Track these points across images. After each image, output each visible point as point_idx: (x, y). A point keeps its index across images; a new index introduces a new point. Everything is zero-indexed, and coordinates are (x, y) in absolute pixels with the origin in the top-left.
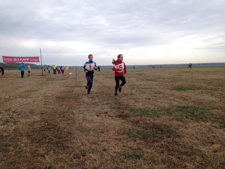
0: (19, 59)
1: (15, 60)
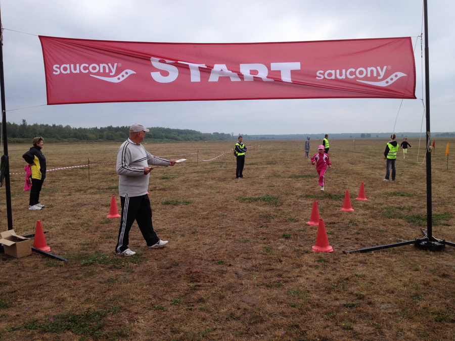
0: (206, 72)
1: (156, 76)
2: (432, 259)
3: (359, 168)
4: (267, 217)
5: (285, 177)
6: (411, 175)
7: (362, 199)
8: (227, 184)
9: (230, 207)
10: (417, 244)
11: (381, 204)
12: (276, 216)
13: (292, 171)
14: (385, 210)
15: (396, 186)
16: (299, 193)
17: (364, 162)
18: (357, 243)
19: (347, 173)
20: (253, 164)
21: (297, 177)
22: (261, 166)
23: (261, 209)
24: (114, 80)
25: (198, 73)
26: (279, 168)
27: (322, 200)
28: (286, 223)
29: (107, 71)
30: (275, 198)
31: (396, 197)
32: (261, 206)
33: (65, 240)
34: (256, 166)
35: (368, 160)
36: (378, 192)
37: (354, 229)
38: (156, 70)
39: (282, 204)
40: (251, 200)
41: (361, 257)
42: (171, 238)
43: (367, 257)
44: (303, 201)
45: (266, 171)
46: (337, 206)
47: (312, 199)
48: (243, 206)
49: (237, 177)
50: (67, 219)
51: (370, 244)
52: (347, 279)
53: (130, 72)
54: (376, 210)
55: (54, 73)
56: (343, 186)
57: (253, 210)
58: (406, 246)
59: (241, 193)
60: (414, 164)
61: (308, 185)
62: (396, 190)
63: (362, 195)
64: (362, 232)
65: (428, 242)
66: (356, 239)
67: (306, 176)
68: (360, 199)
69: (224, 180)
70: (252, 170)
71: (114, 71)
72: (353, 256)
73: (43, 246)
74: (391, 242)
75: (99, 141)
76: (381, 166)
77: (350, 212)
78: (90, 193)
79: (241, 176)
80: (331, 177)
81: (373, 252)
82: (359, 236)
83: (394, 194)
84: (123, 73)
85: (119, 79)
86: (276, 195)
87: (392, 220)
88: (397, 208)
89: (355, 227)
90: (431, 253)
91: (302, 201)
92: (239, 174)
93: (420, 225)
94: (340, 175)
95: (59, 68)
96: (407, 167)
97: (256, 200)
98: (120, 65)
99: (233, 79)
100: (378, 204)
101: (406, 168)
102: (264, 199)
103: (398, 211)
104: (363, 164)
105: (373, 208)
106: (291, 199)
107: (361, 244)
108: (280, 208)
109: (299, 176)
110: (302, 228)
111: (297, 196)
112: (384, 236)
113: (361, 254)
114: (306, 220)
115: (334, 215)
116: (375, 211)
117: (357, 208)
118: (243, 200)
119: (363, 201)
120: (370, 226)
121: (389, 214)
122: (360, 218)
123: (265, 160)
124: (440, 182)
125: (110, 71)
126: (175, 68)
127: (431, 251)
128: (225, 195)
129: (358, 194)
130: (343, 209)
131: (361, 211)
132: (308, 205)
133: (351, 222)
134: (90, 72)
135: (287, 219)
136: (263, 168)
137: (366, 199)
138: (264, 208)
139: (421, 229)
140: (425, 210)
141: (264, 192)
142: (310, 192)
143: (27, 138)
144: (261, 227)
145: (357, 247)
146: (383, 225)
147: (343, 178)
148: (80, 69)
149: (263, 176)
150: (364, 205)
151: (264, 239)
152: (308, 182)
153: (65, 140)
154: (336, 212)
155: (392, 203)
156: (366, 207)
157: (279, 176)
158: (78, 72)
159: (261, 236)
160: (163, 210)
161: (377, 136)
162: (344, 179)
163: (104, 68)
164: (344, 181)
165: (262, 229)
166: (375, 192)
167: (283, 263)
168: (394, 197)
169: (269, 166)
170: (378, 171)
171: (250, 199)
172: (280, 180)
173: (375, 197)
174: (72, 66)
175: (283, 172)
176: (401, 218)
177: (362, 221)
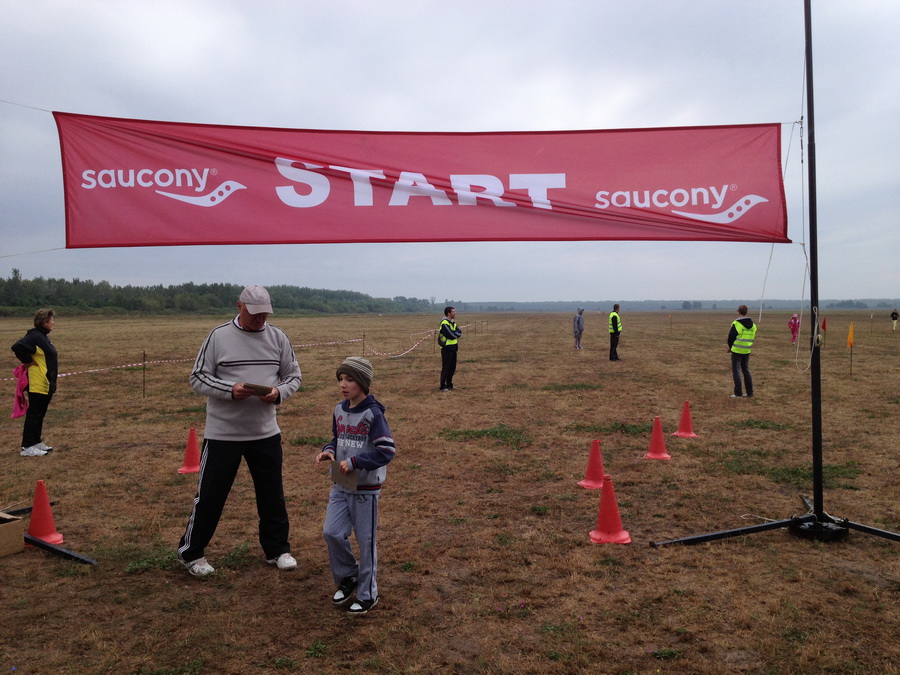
2: (824, 557)
3: (679, 370)
4: (501, 471)
5: (535, 389)
6: (781, 385)
7: (688, 435)
8: (421, 402)
9: (427, 450)
10: (795, 528)
11: (723, 445)
12: (519, 469)
13: (549, 376)
14: (731, 458)
15: (751, 407)
16: (564, 422)
17: (689, 359)
18: (678, 526)
19: (655, 380)
20: (473, 362)
21: (559, 389)
22: (488, 366)
23: (489, 453)
24: (204, 202)
25: (369, 188)
26: (524, 370)
27: (609, 437)
28: (538, 484)
29: (190, 183)
30: (515, 432)
31: (753, 431)
32: (488, 448)
33: (94, 520)
34: (479, 366)
35: (697, 354)
36: (716, 419)
37: (671, 496)
38: (286, 182)
39: (530, 444)
40: (470, 436)
41: (685, 554)
42: (308, 516)
43: (697, 555)
44: (572, 437)
45: (498, 376)
46: (638, 449)
47: (588, 434)
48: (452, 447)
49: (442, 387)
50: (98, 475)
51: (702, 527)
52: (659, 600)
53: (235, 186)
54: (713, 457)
55: (84, 186)
56: (649, 408)
57: (474, 457)
58: (774, 532)
59: (450, 421)
60: (785, 363)
61: (580, 406)
62: (752, 415)
63: (686, 425)
64: (686, 501)
65: (816, 524)
66: (675, 516)
67: (577, 387)
68: (683, 434)
69: (416, 393)
70: (472, 374)
71: (203, 183)
72: (670, 551)
73: (49, 533)
74: (743, 522)
75: (166, 314)
76: (722, 368)
77: (664, 462)
78: (145, 422)
79: (450, 386)
80: (626, 388)
81: (708, 544)
82: (682, 511)
83: (749, 424)
84: (222, 187)
85: (213, 199)
86: (518, 425)
87: (746, 477)
88: (755, 453)
89: (673, 492)
90: (822, 545)
91: (569, 438)
92: (446, 382)
93: (800, 489)
94: (643, 385)
95: (95, 177)
96: (773, 370)
97: (479, 435)
98: (215, 171)
99: (436, 202)
100: (715, 444)
101: (771, 372)
102: (494, 434)
103: (755, 458)
104: (688, 363)
105: (708, 453)
106: (548, 434)
107: (686, 528)
108: (527, 452)
109: (564, 387)
110: (569, 494)
111: (559, 428)
112: (729, 510)
113: (685, 549)
114: (578, 477)
115: (632, 467)
116: (712, 460)
117: (678, 453)
118: (452, 435)
119: (688, 439)
120: (701, 490)
121: (740, 465)
122: (681, 474)
123: (496, 354)
124: (837, 400)
125: (196, 183)
126: (324, 180)
127: (821, 540)
128: (418, 425)
129: (677, 424)
130: (649, 455)
131: (685, 460)
132: (580, 445)
133: (665, 481)
134: (155, 186)
135: (540, 474)
136: (493, 370)
137: (693, 435)
138: (494, 453)
139: (801, 497)
140: (809, 457)
141: (493, 420)
142: (586, 419)
143: (22, 305)
144: (488, 492)
145: (677, 534)
146: (727, 488)
147: (647, 392)
148: (135, 179)
149: (492, 387)
150: (691, 447)
151: (495, 517)
152: (582, 398)
153: (96, 310)
154: (636, 461)
155: (745, 443)
156: (693, 450)
157: (523, 386)
158: (132, 185)
159: (488, 511)
160: (292, 457)
161: (714, 306)
162: (651, 393)
163: (184, 177)
164: (651, 398)
165: (490, 495)
166: (712, 420)
167: (533, 566)
168: (748, 430)
169: (504, 365)
170: (717, 377)
171: (467, 433)
172: (527, 393)
173: (712, 431)
174: (120, 173)
175: (533, 378)
176: (762, 473)
177: (685, 479)
